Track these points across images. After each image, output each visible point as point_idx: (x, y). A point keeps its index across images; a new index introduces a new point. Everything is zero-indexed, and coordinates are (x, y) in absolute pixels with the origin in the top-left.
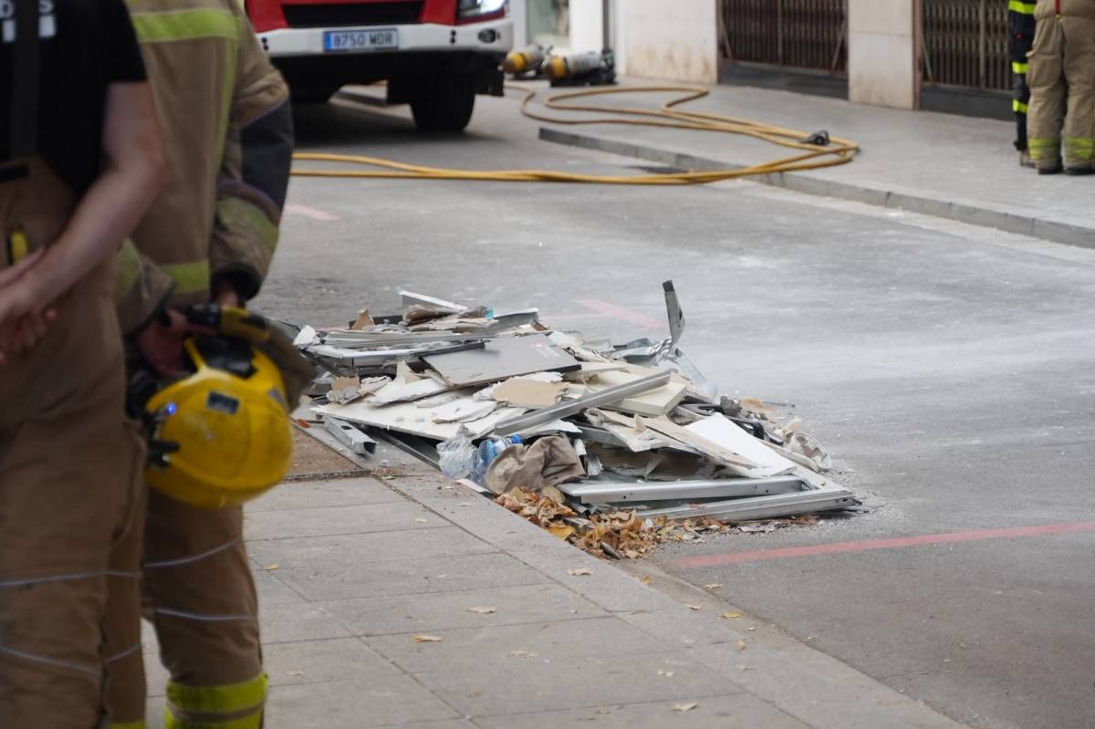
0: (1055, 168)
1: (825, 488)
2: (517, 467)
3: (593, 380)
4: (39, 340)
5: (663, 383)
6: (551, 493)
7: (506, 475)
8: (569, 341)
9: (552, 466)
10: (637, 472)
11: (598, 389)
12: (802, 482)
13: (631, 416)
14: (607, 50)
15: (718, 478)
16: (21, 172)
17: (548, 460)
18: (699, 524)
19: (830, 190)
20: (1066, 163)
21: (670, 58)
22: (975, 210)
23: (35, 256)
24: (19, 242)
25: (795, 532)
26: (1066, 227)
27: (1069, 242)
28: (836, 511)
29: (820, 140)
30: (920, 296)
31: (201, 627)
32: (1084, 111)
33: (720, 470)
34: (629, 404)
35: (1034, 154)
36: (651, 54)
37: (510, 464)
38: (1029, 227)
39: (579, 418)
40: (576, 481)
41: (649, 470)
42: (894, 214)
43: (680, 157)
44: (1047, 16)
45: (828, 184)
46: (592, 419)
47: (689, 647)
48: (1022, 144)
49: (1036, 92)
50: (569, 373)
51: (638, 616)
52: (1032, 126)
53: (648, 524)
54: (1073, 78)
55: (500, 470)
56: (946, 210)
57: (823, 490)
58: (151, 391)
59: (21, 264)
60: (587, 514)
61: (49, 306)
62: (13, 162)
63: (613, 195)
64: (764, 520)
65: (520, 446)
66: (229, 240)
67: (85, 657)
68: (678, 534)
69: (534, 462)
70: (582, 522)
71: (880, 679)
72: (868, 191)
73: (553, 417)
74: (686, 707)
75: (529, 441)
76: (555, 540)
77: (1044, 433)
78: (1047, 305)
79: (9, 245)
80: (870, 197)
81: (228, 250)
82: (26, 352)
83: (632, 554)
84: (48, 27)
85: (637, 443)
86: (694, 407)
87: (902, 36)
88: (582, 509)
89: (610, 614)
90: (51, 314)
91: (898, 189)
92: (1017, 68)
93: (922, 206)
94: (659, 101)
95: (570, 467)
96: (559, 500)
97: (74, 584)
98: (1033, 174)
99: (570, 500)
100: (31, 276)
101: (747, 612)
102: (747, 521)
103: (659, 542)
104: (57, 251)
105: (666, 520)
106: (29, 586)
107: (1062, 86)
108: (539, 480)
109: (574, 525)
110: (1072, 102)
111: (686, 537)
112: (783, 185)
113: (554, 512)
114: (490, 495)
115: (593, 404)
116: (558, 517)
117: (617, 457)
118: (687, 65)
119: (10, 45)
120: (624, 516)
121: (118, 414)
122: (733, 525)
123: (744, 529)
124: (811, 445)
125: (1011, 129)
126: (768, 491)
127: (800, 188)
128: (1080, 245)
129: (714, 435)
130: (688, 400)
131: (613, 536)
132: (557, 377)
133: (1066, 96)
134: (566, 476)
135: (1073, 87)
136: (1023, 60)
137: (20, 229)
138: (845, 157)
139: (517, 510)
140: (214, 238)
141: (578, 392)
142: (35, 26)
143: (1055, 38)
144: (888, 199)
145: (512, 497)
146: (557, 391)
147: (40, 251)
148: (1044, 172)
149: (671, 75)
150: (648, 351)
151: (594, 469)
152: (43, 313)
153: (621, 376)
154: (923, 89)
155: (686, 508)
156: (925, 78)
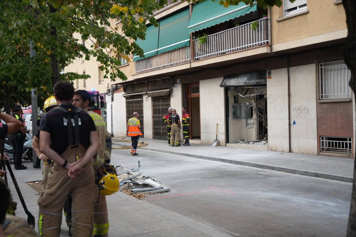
0: (174, 146)
1: (166, 188)
2: (125, 187)
3: (131, 174)
4: (81, 173)
5: (140, 175)
6: (129, 190)
7: (123, 188)
8: (127, 169)
9: (129, 186)
10: (140, 187)
11: (132, 176)
12: (162, 188)
13: (138, 179)
14: (112, 133)
15: (151, 187)
16: (77, 146)
17: (128, 186)
18: (149, 194)
19: (146, 149)
20: (175, 145)
21: (120, 133)
22: (166, 151)
23: (80, 159)
24: (77, 157)
25: (163, 194)
26: (178, 153)
27: (178, 155)
28: (167, 191)
29: (143, 143)
30: (163, 162)
31: (101, 215)
32: (177, 139)
33: (151, 186)
34: (137, 177)
35: (171, 144)
36: (118, 133)
37: (123, 187)
38: (173, 153)
39: (131, 180)
40: (132, 189)
41: (141, 187)
42: (155, 152)
43: (125, 145)
44: (173, 127)
45: (146, 148)
46: (133, 180)
47: (160, 213)
48: (169, 143)
49: (171, 136)
50: (128, 173)
51: (151, 208)
52: (171, 141)
53: (143, 194)
54: (176, 135)
55: (122, 187)
56: (162, 151)
57: (165, 188)
58: (99, 180)
59: (78, 161)
60: (135, 193)
61: (83, 167)
62: (76, 145)
63: (119, 150)
64: (158, 193)
65: (124, 184)
66: (106, 155)
67: (89, 223)
68: (147, 195)
69: (127, 186)
70: (134, 194)
71: (184, 215)
72: (151, 149)
73: (127, 180)
74: (164, 222)
75: (125, 183)
76: (132, 197)
77: (188, 179)
78: (180, 163)
79: (76, 158)
80: (151, 150)
81: (107, 157)
82: (79, 175)
83: (142, 198)
84: (80, 123)
85: (140, 183)
86: (145, 178)
87: (151, 130)
88: (134, 193)
89: (146, 208)
90: (83, 169)
91: (155, 149)
92: (168, 133)
93: (159, 151)
94: (120, 139)
95: (131, 187)
96: (130, 191)
97: (87, 211)
98: (171, 146)
99: (132, 191)
100: (79, 163)
101: (161, 206)
102: (156, 193)
103: (145, 197)
104: (83, 158)
105: (145, 193)
106: (80, 212)
107: (175, 135)
108: (127, 189)
109: (133, 195)
110: (176, 138)
111: (148, 196)
112: (140, 149)
113: (130, 193)
114: (121, 191)
115: (133, 178)
116: (131, 194)
117: (137, 185)
118: (123, 134)
119: (74, 126)
120: (140, 193)
121: (94, 184)
122: (154, 194)
123: (156, 194)
124: (161, 182)
125: (168, 141)
126: (158, 189)
127: (142, 149)
128: (180, 155)
129: (149, 181)
130: (144, 177)
131: (139, 196)
132: (127, 174)
133: (175, 137)
134: (131, 188)
135: (176, 136)
136: (169, 132)
137: (78, 155)
138: (147, 145)
139: (125, 193)
140: (105, 156)
141: (130, 176)
142: (78, 123)
143: (173, 130)
144: (154, 150)
145: (124, 191)
146: (127, 176)
147: (81, 159)
148: (172, 146)
149: (121, 135)
150: (135, 170)
151: (134, 187)
152: (81, 169)
153: (135, 174)
154: (154, 137)
155: (147, 192)
156: (154, 135)
